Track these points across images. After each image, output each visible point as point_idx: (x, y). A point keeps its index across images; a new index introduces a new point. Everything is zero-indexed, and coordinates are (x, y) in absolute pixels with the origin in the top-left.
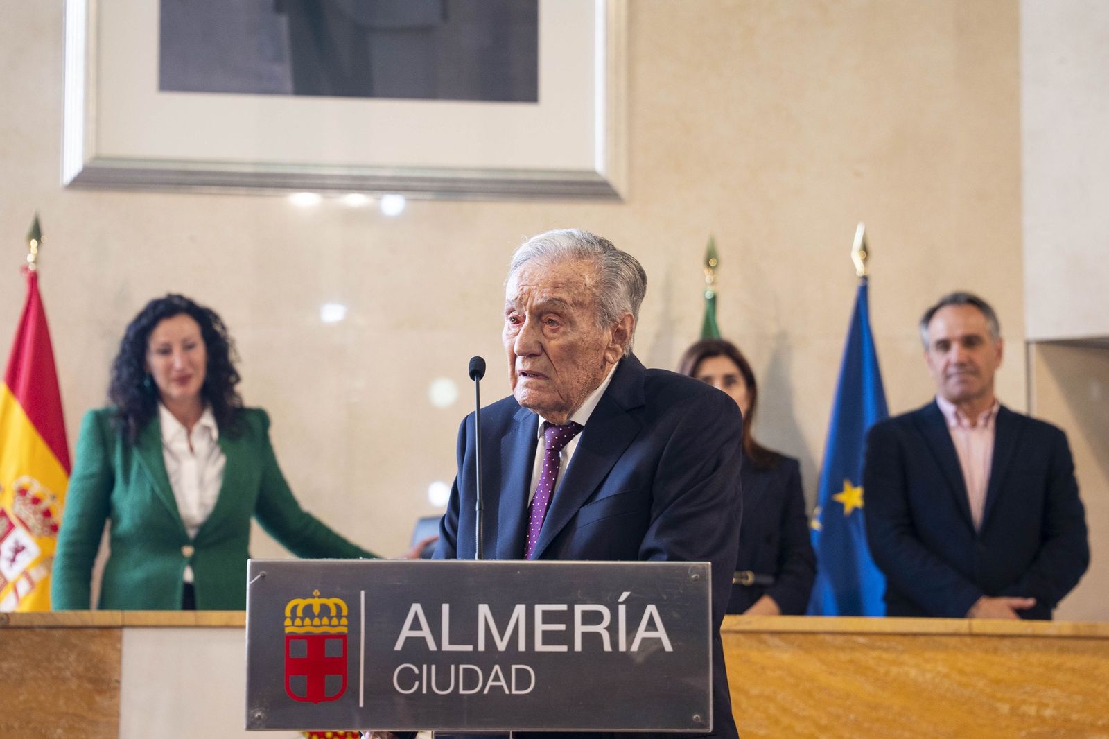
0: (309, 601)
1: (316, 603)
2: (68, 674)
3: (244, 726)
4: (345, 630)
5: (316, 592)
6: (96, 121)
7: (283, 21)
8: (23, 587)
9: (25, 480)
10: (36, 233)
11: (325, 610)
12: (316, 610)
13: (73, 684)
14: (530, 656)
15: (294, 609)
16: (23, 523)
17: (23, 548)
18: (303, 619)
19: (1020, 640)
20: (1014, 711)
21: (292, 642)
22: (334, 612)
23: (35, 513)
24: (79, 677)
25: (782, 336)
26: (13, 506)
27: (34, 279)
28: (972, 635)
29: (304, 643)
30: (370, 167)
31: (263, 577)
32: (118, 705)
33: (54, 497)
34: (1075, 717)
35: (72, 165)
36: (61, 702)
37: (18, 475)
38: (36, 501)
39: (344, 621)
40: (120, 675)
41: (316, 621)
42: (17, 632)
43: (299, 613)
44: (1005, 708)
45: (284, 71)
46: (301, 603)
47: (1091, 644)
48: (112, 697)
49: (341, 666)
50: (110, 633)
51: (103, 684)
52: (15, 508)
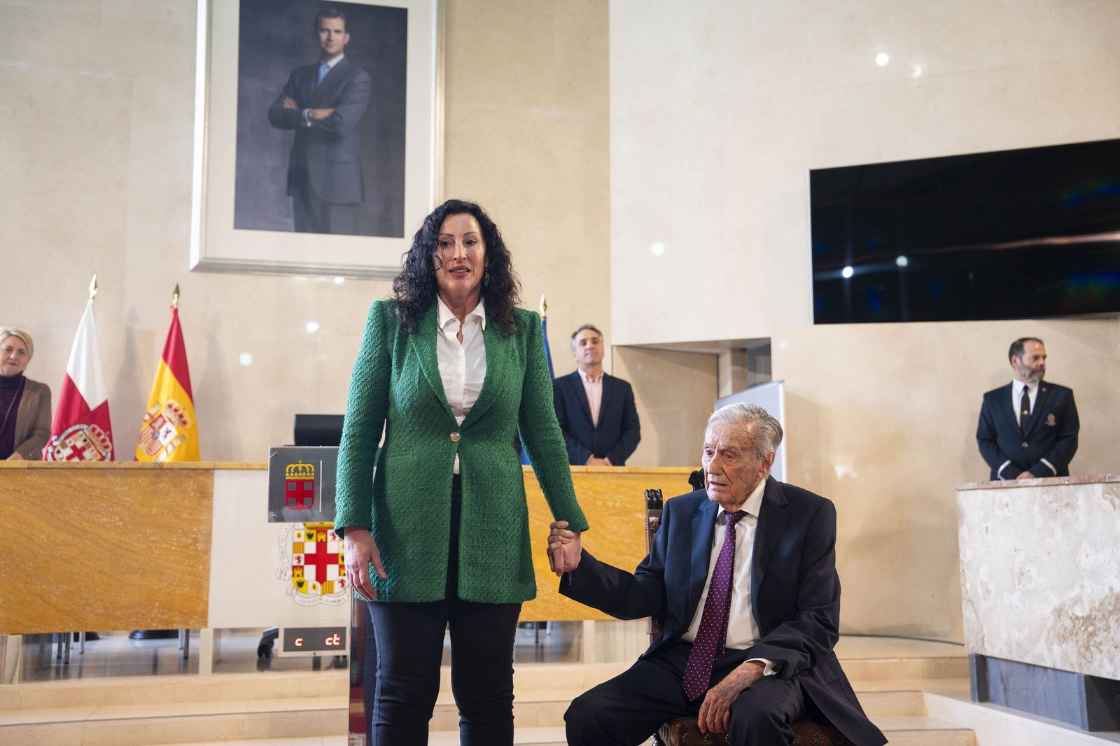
0: (297, 465)
1: (300, 466)
2: (189, 489)
3: (267, 520)
4: (313, 478)
5: (300, 461)
6: (205, 241)
7: (291, 199)
8: (170, 448)
9: (171, 401)
10: (177, 291)
11: (304, 469)
12: (300, 469)
13: (192, 494)
15: (291, 467)
16: (170, 420)
17: (170, 432)
18: (294, 473)
19: (607, 475)
20: (604, 504)
21: (289, 483)
22: (308, 470)
23: (176, 416)
24: (194, 491)
26: (165, 413)
27: (176, 311)
28: (587, 472)
29: (294, 484)
30: (329, 264)
31: (276, 454)
32: (212, 504)
33: (184, 409)
34: (628, 506)
35: (194, 261)
36: (186, 502)
37: (167, 399)
38: (176, 410)
39: (313, 474)
40: (213, 490)
41: (300, 474)
42: (166, 471)
43: (292, 471)
44: (600, 503)
45: (291, 221)
46: (293, 466)
47: (636, 476)
48: (209, 500)
49: (311, 494)
50: (208, 471)
51: (205, 494)
52: (166, 413)
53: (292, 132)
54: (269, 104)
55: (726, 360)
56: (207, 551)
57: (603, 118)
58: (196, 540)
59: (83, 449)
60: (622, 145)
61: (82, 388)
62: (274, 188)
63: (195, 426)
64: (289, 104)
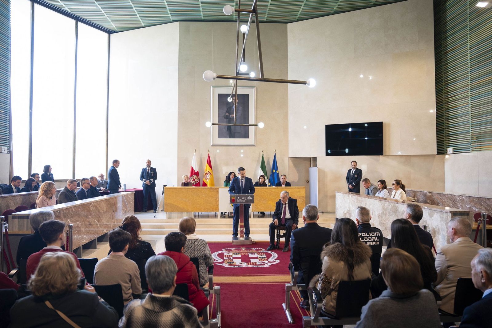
2: (215, 191)
6: (213, 141)
7: (228, 132)
8: (209, 179)
10: (209, 150)
14: (244, 200)
17: (209, 176)
25: (269, 157)
27: (209, 154)
30: (235, 144)
33: (211, 172)
35: (211, 145)
36: (215, 193)
37: (208, 170)
45: (228, 136)
49: (235, 200)
50: (218, 188)
51: (218, 192)
52: (208, 173)
53: (228, 119)
54: (224, 114)
55: (312, 159)
56: (218, 200)
57: (287, 112)
58: (217, 199)
59: (195, 179)
60: (290, 118)
61: (194, 168)
62: (225, 130)
63: (213, 175)
64: (227, 114)
